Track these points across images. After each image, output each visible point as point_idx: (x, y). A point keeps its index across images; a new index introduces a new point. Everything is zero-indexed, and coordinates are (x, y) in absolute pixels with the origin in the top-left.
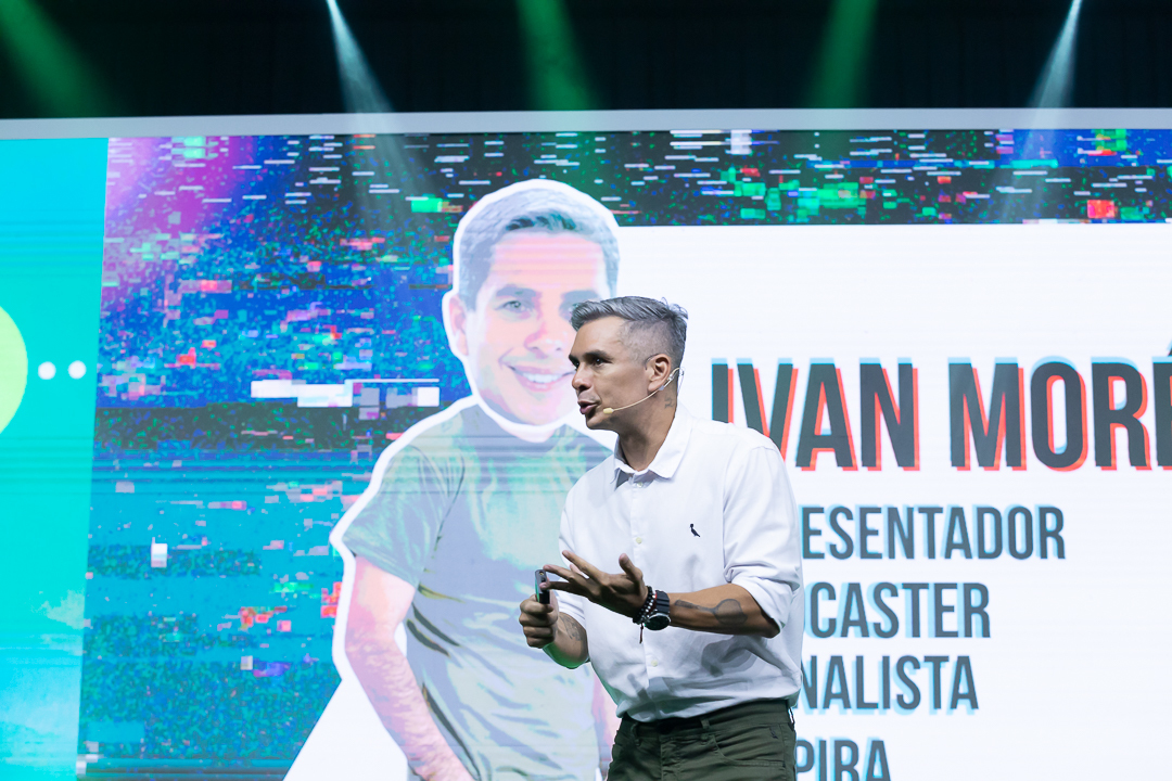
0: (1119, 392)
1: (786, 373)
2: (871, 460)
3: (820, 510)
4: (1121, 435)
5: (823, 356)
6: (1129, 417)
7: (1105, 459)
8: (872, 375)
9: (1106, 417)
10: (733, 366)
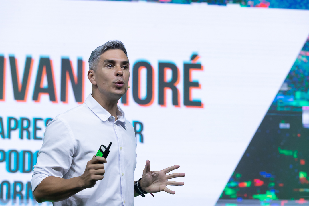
0: (169, 74)
1: (29, 61)
2: (64, 98)
3: (41, 119)
4: (169, 93)
5: (45, 54)
6: (172, 85)
7: (162, 102)
8: (66, 63)
9: (163, 85)
10: (7, 57)
